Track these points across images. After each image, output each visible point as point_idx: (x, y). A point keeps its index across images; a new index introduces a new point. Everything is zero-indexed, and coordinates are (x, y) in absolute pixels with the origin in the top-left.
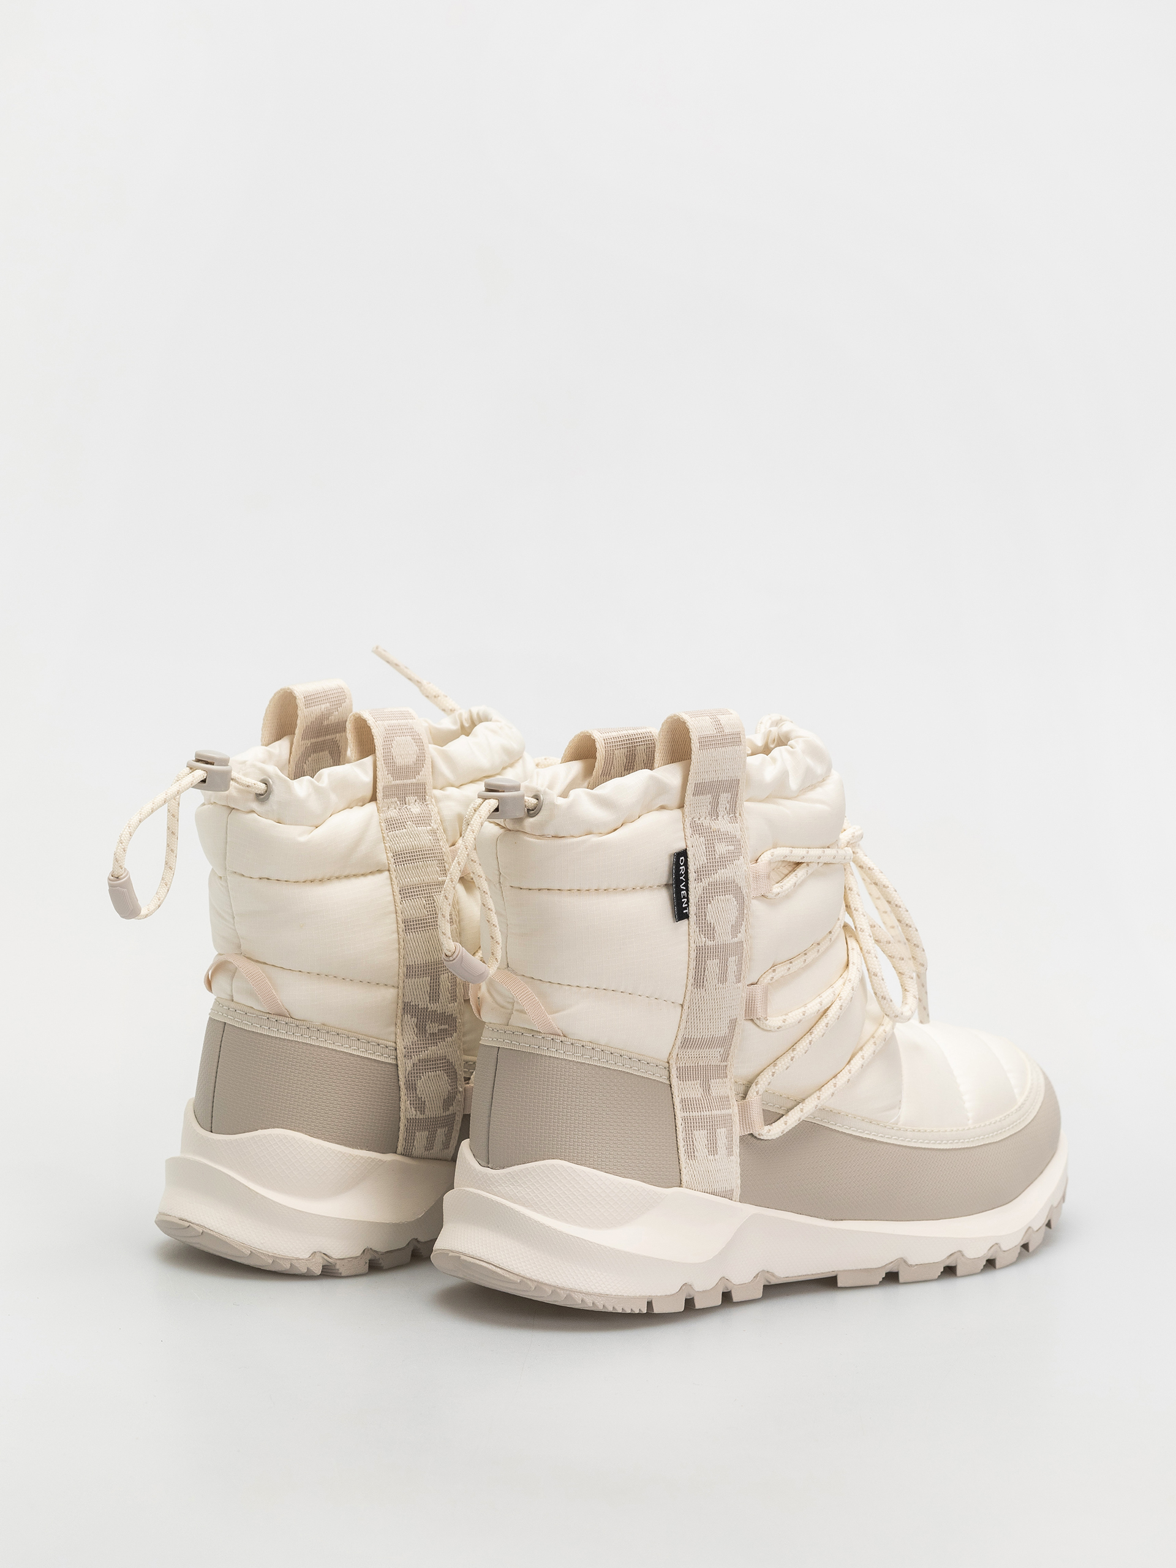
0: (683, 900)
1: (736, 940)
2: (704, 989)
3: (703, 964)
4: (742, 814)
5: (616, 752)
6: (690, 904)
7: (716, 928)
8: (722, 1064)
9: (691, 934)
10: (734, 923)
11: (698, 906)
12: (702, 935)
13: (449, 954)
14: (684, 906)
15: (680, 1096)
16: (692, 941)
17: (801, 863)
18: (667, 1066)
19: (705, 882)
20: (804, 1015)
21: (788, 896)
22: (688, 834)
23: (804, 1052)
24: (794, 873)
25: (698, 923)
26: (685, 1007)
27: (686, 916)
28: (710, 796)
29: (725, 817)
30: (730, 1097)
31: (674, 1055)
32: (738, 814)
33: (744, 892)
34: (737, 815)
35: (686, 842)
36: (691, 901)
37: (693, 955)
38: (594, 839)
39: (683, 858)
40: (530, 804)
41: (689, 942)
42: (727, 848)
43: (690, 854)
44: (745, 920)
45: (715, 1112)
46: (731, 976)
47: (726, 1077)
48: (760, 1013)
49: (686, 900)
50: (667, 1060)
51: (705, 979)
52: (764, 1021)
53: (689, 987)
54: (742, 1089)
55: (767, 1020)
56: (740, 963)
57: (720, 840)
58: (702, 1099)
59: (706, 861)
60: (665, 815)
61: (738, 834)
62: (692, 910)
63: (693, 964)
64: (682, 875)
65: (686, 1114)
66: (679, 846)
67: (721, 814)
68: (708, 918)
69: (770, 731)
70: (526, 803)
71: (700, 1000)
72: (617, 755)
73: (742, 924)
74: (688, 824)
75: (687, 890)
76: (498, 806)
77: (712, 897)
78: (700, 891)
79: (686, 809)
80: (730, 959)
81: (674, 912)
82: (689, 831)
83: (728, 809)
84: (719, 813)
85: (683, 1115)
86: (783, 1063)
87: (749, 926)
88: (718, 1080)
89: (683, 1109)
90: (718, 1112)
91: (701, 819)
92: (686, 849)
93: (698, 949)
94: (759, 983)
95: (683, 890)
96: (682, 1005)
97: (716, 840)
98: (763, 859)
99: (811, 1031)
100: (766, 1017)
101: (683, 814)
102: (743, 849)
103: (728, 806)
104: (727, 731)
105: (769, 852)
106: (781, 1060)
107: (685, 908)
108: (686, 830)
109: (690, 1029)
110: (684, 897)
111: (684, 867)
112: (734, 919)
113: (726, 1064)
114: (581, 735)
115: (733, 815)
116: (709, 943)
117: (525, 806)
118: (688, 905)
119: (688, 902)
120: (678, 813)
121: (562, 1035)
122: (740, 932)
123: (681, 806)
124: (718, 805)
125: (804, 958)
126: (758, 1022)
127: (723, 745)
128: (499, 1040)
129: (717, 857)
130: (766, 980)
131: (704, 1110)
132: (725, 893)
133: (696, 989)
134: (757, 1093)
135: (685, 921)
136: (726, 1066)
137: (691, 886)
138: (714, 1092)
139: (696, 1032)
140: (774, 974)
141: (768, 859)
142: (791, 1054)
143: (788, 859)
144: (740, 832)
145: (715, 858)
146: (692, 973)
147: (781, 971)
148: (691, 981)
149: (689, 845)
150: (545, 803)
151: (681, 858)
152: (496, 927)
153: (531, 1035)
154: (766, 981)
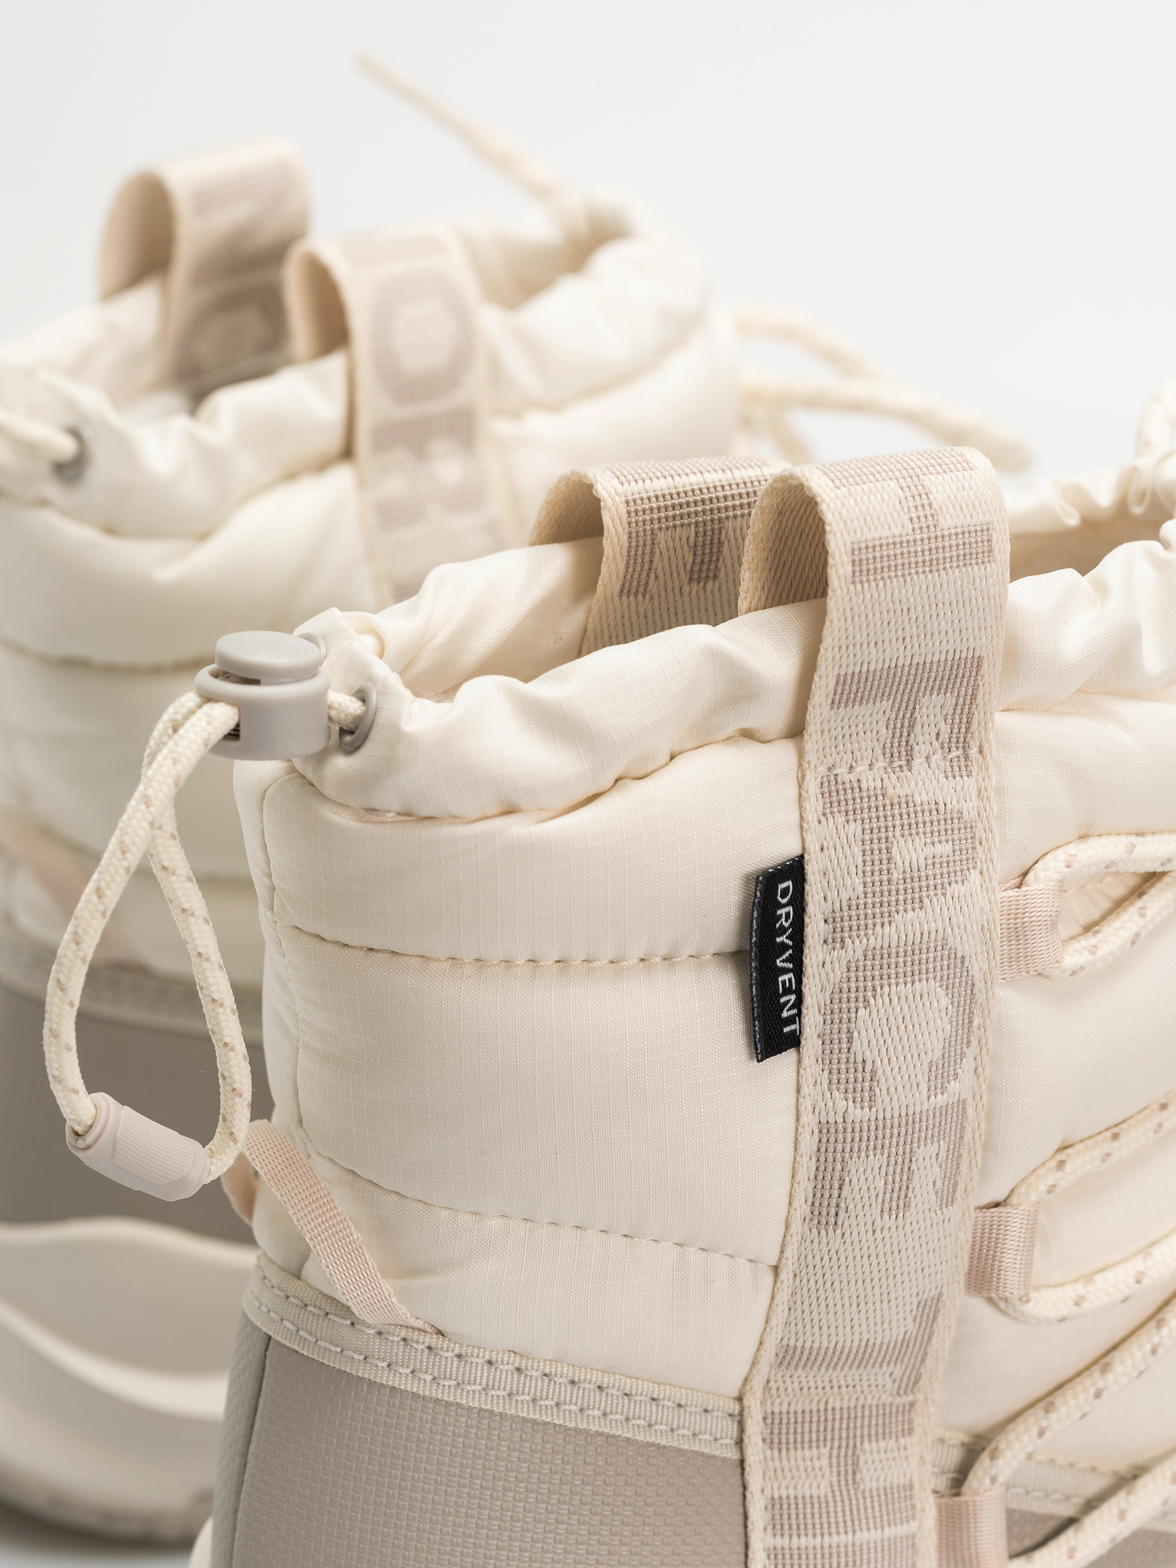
0: (783, 1000)
1: (941, 1100)
2: (839, 1231)
3: (839, 1167)
4: (985, 750)
5: (661, 537)
6: (804, 1011)
7: (880, 1072)
8: (898, 1400)
9: (805, 1090)
10: (938, 1054)
11: (829, 1014)
12: (836, 1094)
13: (80, 1129)
14: (785, 1014)
15: (768, 1492)
16: (806, 1105)
17: (1163, 874)
18: (737, 1412)
19: (855, 948)
20: (1138, 1282)
21: (1115, 967)
22: (811, 816)
23: (1135, 1374)
24: (1139, 904)
25: (826, 1059)
26: (786, 1275)
27: (794, 1041)
28: (886, 705)
29: (934, 759)
30: (916, 1486)
31: (758, 1384)
32: (976, 749)
33: (975, 971)
34: (973, 752)
35: (803, 839)
36: (809, 1000)
37: (809, 1143)
38: (517, 828)
39: (790, 883)
40: (343, 716)
41: (798, 1111)
42: (929, 850)
43: (812, 870)
44: (974, 1042)
45: (862, 1536)
46: (923, 1193)
47: (911, 1431)
48: (1011, 1282)
49: (793, 997)
50: (735, 1394)
51: (843, 1205)
52: (1017, 1303)
53: (796, 1227)
54: (953, 1457)
55: (1028, 1301)
56: (954, 1160)
57: (910, 829)
58: (830, 1499)
59: (861, 889)
60: (750, 755)
61: (970, 809)
62: (812, 1023)
63: (806, 1168)
64: (783, 930)
65: (779, 1542)
66: (783, 849)
67: (920, 751)
68: (856, 1045)
69: (1134, 470)
70: (333, 714)
71: (826, 1257)
72: (663, 546)
73: (963, 1055)
74: (812, 786)
75: (799, 971)
76: (238, 725)
77: (874, 990)
78: (838, 973)
79: (812, 739)
80: (920, 1152)
81: (751, 1034)
82: (814, 806)
83: (945, 736)
84: (916, 748)
85: (771, 1541)
86: (1073, 1403)
87: (986, 1058)
88: (882, 1444)
89: (776, 1526)
90: (875, 1535)
91: (858, 769)
92: (802, 857)
93: (824, 1129)
94: (1014, 1200)
95: (785, 971)
96: (776, 1269)
97: (898, 829)
98: (1042, 875)
99: (1160, 1316)
100: (1027, 1295)
101: (801, 755)
102: (979, 849)
103: (945, 729)
104: (947, 523)
105: (1061, 855)
106: (1069, 1393)
107: (791, 1020)
108: (806, 805)
109: (800, 1325)
110: (787, 991)
111: (790, 909)
112: (939, 1047)
113: (911, 1398)
114: (573, 478)
115: (960, 752)
116: (857, 1114)
117: (330, 719)
118: (799, 1014)
119: (799, 1003)
120: (784, 753)
121: (428, 1329)
122: (956, 1075)
123: (796, 731)
124: (912, 726)
125: (1156, 1120)
126: (1002, 1305)
127: (932, 566)
128: (273, 1314)
129: (896, 875)
130: (1036, 1191)
131: (834, 1530)
132: (913, 977)
133: (814, 1230)
134: (994, 1480)
135: (789, 1057)
136: (912, 1404)
137: (814, 954)
138: (870, 1478)
139: (817, 1335)
140: (1060, 1174)
141: (1056, 876)
142: (1095, 1379)
143: (1121, 868)
144: (975, 801)
145: (889, 881)
146: (805, 1188)
147: (1080, 1163)
148: (802, 1209)
149: (813, 847)
150: (380, 721)
151: (781, 886)
152: (233, 1049)
153: (349, 1322)
154: (1033, 1197)
